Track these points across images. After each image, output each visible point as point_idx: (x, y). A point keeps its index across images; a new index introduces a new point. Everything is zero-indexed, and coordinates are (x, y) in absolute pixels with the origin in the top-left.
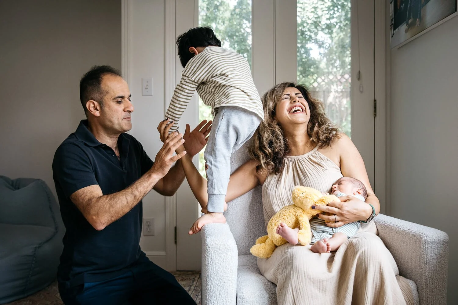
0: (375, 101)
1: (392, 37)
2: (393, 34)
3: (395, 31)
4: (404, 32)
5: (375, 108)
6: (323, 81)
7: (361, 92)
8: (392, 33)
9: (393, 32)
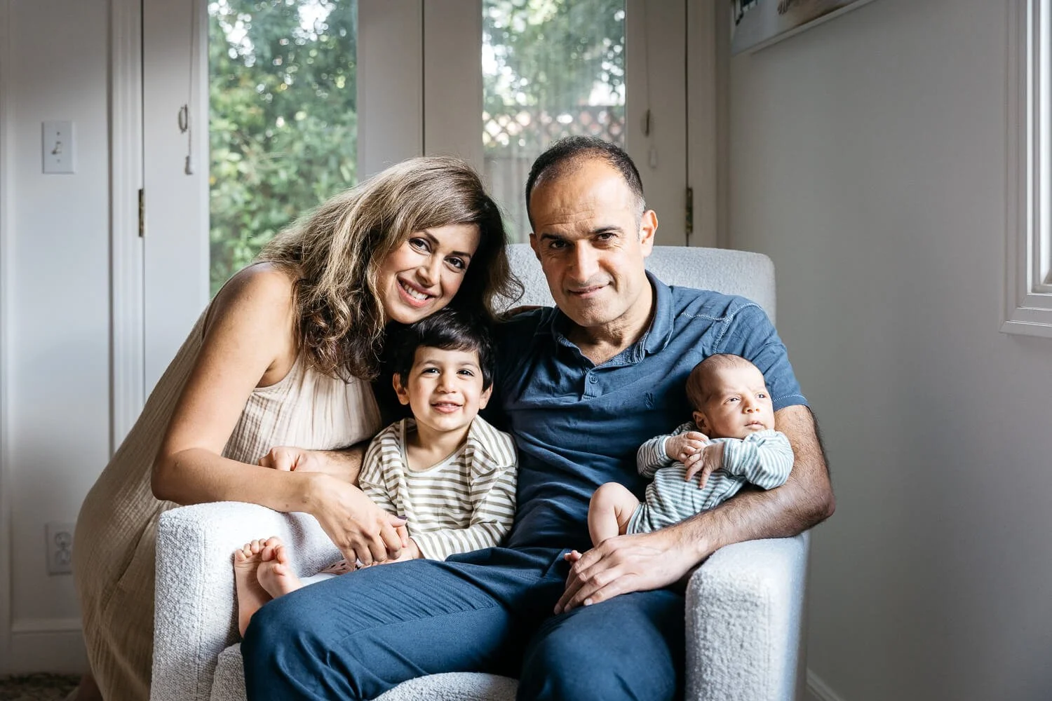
0: (689, 191)
1: (738, 22)
2: (741, 16)
3: (746, 9)
4: (775, 12)
5: (689, 209)
6: (504, 130)
7: (654, 168)
8: (738, 12)
9: (741, 9)
